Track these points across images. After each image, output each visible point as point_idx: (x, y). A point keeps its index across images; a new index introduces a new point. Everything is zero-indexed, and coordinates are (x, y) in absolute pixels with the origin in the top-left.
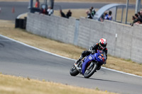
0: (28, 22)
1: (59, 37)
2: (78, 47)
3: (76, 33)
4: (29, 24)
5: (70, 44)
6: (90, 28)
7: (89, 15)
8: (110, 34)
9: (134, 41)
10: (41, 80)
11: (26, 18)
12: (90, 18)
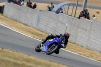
0: (5, 9)
1: (26, 22)
2: (39, 30)
3: (39, 20)
4: (5, 10)
5: (34, 27)
6: (49, 17)
7: (49, 8)
8: (63, 23)
9: (79, 30)
10: (11, 51)
11: (4, 6)
12: (50, 10)
